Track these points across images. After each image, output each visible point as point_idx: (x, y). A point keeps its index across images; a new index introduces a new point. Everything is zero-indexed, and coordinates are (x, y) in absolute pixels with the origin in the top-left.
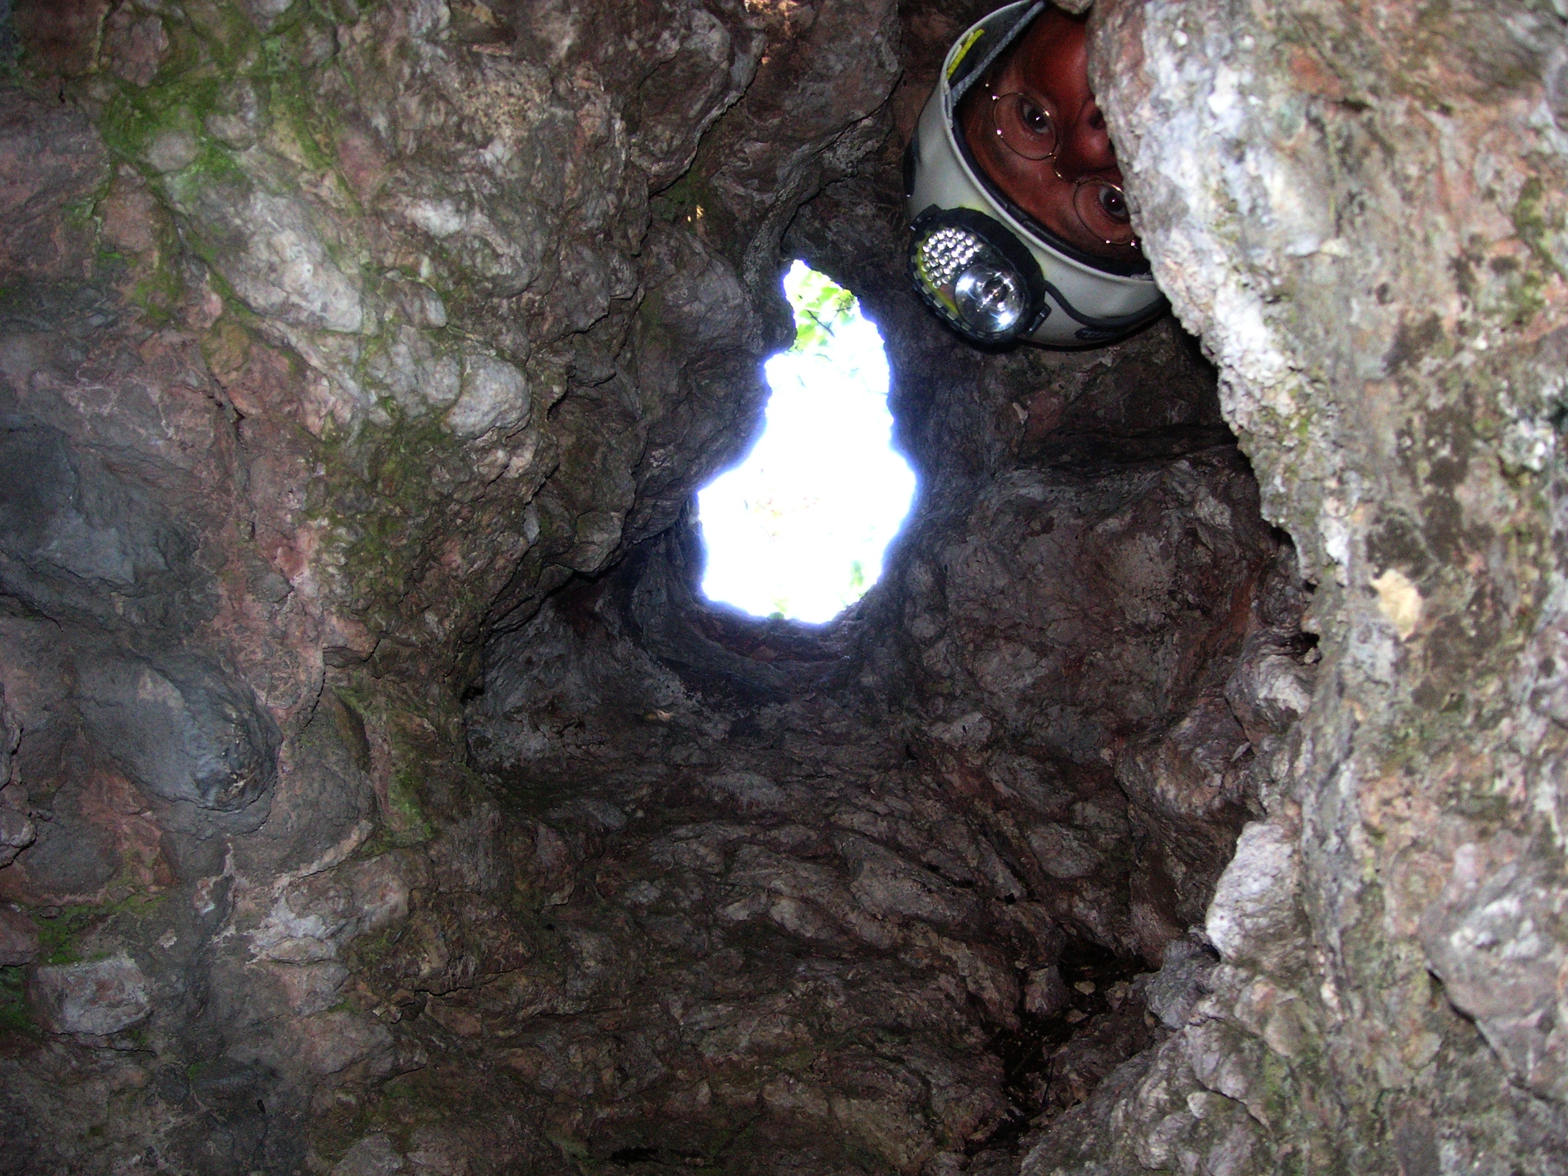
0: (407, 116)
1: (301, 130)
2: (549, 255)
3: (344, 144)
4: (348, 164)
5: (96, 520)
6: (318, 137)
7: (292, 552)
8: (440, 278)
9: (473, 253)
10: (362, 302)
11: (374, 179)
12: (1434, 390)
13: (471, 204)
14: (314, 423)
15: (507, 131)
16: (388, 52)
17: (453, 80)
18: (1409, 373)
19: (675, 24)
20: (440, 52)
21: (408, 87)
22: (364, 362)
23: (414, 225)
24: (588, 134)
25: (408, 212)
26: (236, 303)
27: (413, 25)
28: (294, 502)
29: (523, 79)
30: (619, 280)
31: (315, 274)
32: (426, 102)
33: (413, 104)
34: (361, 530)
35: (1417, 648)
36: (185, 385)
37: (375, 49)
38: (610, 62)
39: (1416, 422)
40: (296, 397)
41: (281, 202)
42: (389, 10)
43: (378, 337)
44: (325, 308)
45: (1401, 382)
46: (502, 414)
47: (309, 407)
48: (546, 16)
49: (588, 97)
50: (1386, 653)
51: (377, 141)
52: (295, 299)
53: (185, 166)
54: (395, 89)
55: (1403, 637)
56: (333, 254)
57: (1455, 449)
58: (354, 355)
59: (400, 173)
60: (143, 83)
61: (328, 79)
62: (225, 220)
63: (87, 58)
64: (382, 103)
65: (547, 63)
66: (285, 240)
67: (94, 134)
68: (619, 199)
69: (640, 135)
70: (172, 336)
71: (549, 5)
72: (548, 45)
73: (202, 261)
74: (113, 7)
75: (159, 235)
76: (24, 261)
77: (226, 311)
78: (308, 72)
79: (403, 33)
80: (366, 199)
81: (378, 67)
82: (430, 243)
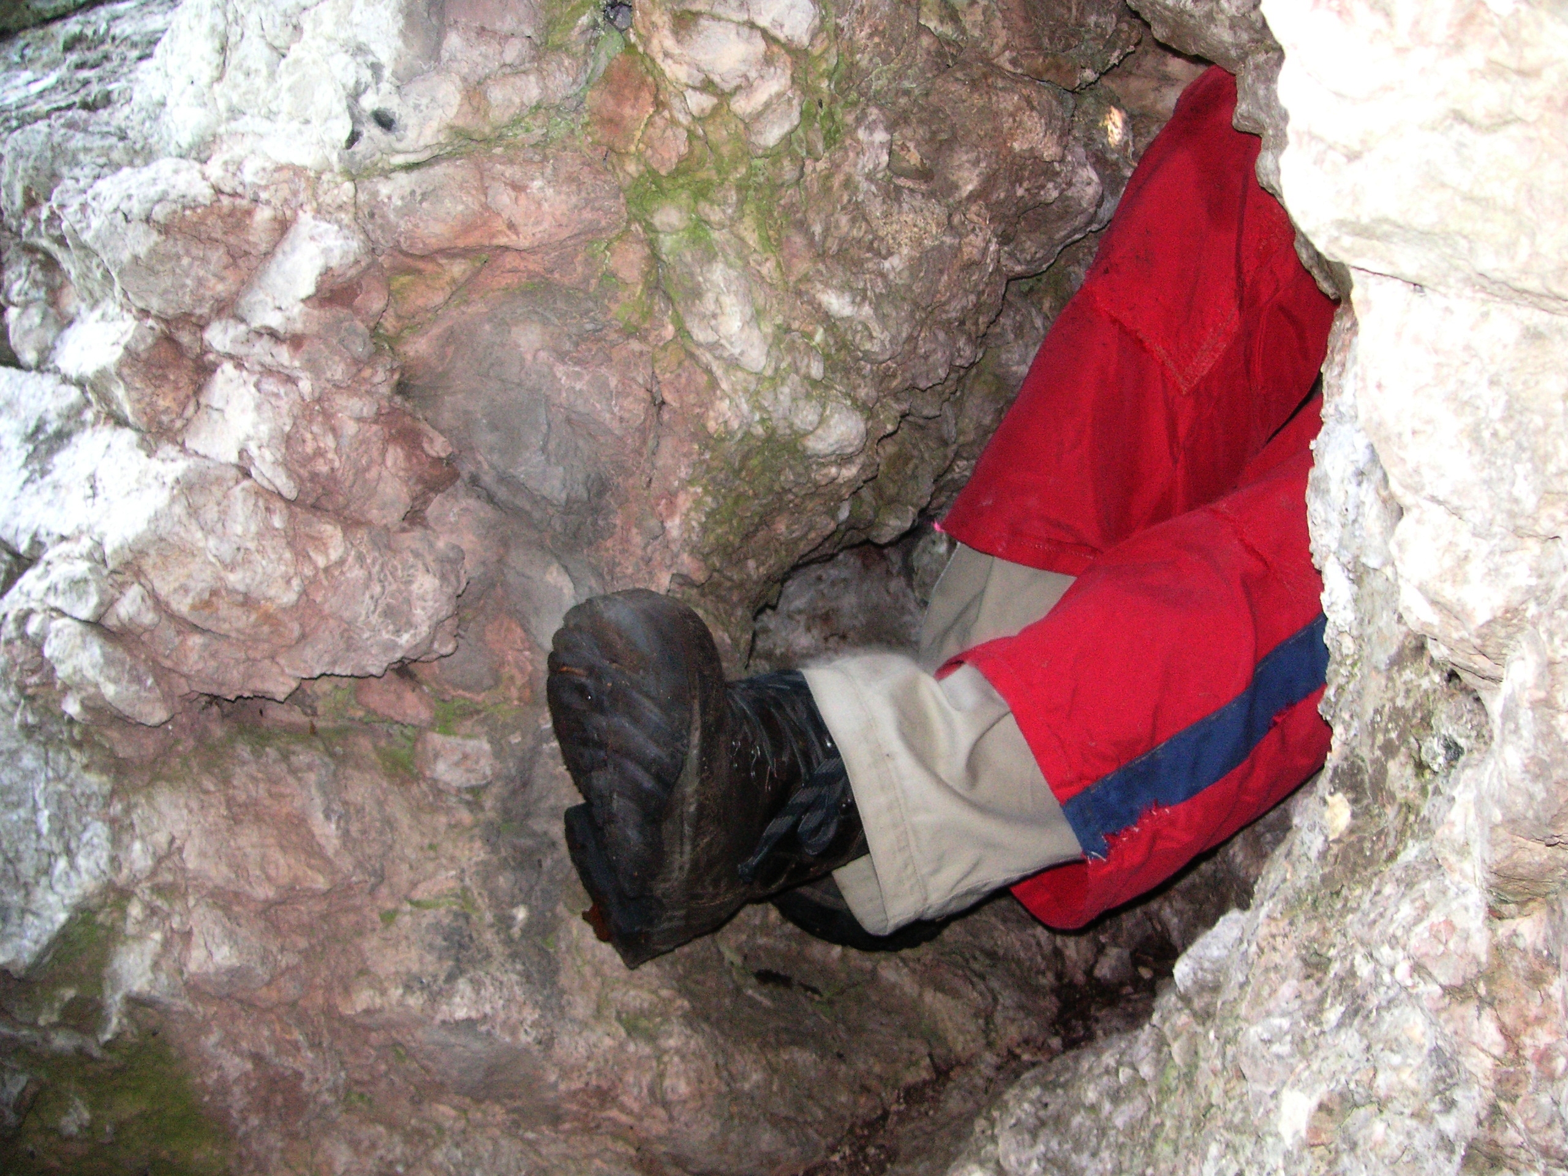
0: (837, 227)
1: (760, 225)
2: (911, 338)
3: (788, 237)
4: (786, 252)
5: (553, 459)
6: (771, 233)
7: (672, 504)
8: (828, 345)
9: (856, 332)
10: (768, 354)
11: (802, 266)
12: (1402, 694)
13: (864, 298)
14: (712, 425)
15: (905, 251)
16: (837, 181)
17: (876, 209)
18: (1395, 675)
19: (1059, 180)
20: (873, 188)
21: (843, 208)
22: (758, 393)
23: (820, 305)
24: (966, 257)
25: (818, 296)
26: (682, 331)
27: (860, 166)
28: (684, 472)
29: (927, 214)
30: (960, 356)
31: (742, 329)
32: (853, 221)
33: (844, 220)
34: (721, 500)
35: (1335, 848)
36: (634, 379)
37: (828, 177)
38: (1000, 203)
39: (1386, 709)
40: (706, 405)
41: (733, 273)
42: (846, 152)
43: (772, 379)
44: (742, 353)
45: (1390, 678)
46: (842, 448)
47: (711, 414)
48: (960, 166)
49: (974, 229)
50: (1318, 844)
51: (811, 242)
52: (723, 341)
53: (675, 231)
54: (835, 207)
55: (1331, 838)
56: (758, 315)
57: (1399, 736)
58: (752, 387)
59: (821, 266)
60: (663, 173)
61: (789, 195)
62: (692, 275)
63: (630, 141)
64: (823, 216)
65: (951, 200)
66: (728, 301)
67: (622, 200)
68: (978, 298)
69: (1012, 246)
70: (635, 345)
71: (965, 158)
72: (955, 187)
73: (669, 299)
74: (657, 112)
75: (645, 275)
76: (552, 272)
77: (675, 337)
78: (777, 187)
79: (852, 170)
80: (792, 279)
81: (827, 190)
82: (827, 319)
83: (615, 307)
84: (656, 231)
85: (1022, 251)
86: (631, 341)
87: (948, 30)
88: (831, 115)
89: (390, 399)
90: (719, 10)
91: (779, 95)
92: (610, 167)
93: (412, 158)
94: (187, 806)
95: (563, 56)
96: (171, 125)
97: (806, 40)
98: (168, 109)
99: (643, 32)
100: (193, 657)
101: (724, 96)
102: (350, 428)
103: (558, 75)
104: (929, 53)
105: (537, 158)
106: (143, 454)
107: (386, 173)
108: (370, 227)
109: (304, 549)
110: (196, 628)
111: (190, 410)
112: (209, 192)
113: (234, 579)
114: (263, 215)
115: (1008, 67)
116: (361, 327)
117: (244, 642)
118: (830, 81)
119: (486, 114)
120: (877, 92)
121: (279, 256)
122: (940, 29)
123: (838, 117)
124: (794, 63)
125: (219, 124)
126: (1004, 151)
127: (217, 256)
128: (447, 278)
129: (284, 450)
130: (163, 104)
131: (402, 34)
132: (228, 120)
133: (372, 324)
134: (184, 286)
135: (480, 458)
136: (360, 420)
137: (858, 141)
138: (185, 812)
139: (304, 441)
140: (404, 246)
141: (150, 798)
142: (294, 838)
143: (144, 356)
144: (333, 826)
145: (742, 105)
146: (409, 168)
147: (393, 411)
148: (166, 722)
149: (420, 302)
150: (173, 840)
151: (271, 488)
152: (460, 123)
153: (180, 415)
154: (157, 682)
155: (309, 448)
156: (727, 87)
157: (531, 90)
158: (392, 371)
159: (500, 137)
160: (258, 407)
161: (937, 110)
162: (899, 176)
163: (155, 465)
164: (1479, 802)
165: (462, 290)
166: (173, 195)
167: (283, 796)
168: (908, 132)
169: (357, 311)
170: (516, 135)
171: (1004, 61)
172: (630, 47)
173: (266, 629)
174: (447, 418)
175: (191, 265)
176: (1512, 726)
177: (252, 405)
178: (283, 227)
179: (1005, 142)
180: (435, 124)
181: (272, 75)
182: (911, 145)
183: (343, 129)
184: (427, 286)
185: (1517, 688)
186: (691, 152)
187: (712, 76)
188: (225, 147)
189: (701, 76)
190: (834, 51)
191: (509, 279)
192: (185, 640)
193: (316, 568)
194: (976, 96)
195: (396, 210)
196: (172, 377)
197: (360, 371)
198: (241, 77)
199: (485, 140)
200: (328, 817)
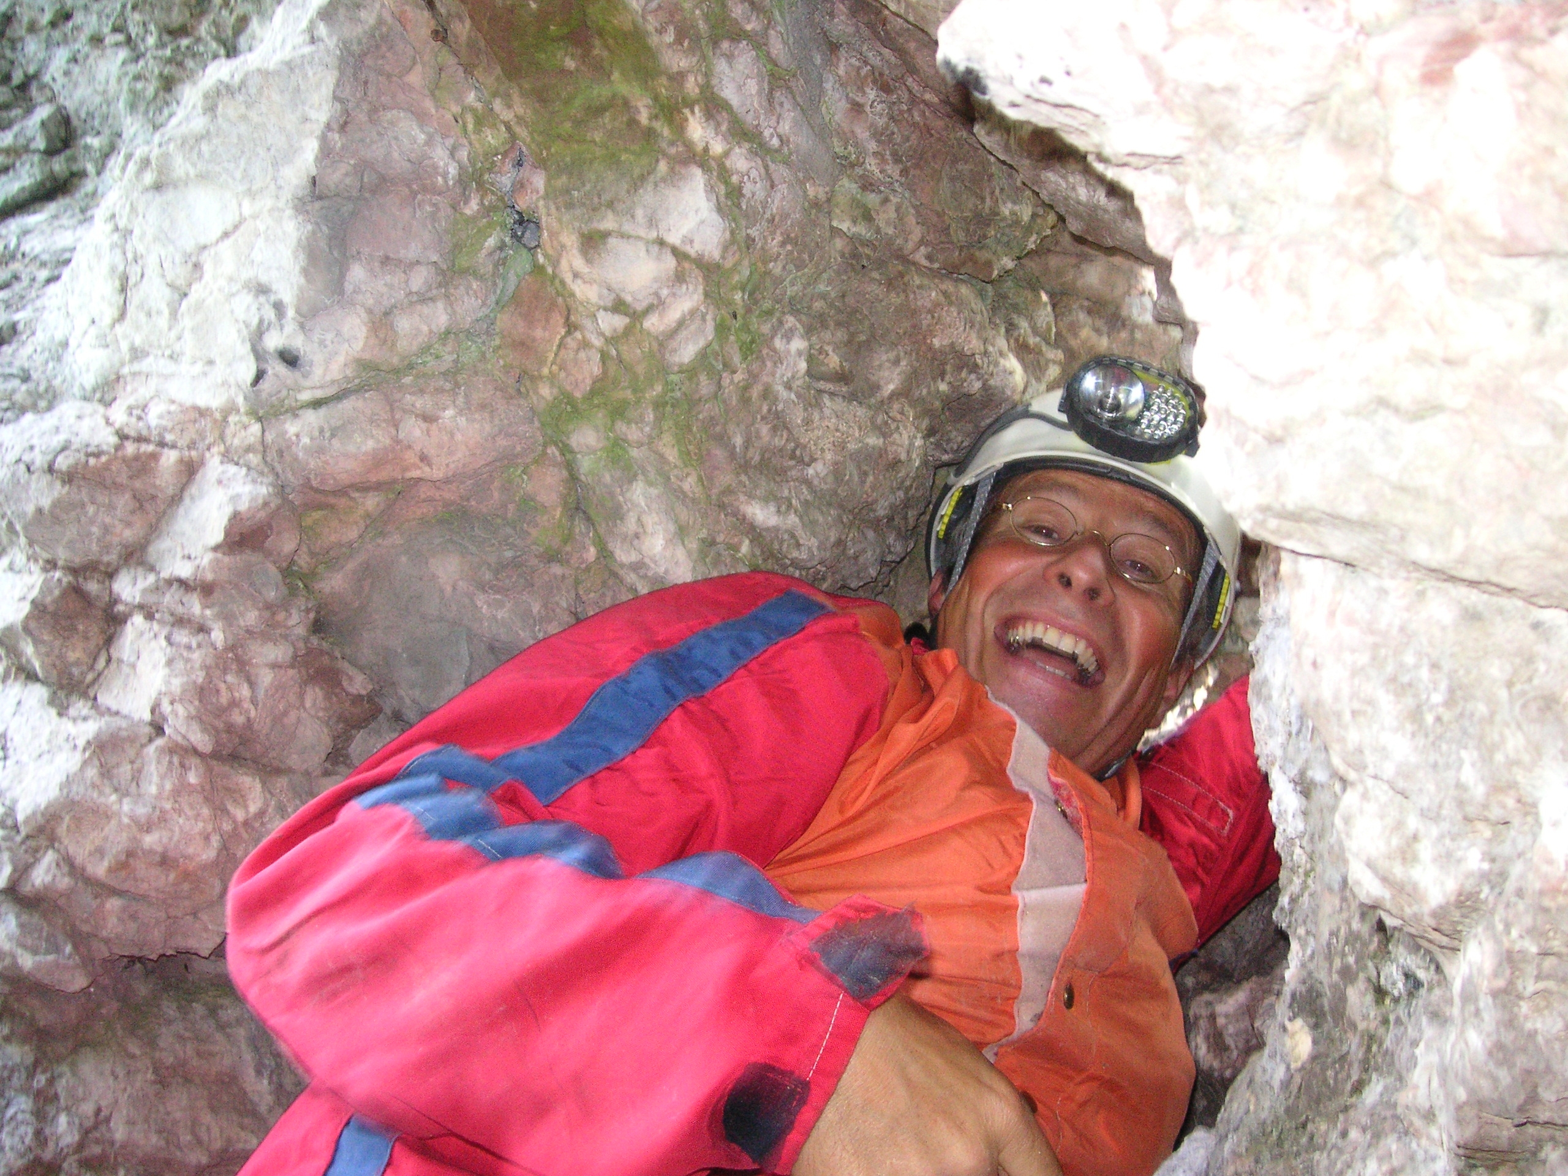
0: (758, 437)
1: (679, 441)
2: (840, 543)
3: (708, 451)
4: (707, 466)
6: (691, 448)
8: (754, 555)
9: (782, 541)
10: (694, 569)
11: (725, 478)
13: (789, 507)
15: (829, 456)
16: (755, 392)
17: (797, 416)
19: (981, 372)
20: (793, 396)
21: (763, 418)
23: (744, 516)
24: (891, 457)
25: (743, 508)
26: (604, 553)
27: (778, 375)
29: (849, 417)
31: (666, 547)
32: (774, 429)
33: (765, 430)
35: (1298, 1078)
36: (556, 604)
37: (746, 388)
38: (923, 399)
39: (1342, 931)
41: (654, 492)
42: (763, 362)
44: (666, 572)
48: (880, 366)
49: (898, 428)
51: (732, 455)
52: (647, 560)
53: (593, 451)
54: (754, 418)
55: (1293, 1067)
56: (682, 532)
57: (1357, 962)
59: (744, 478)
60: (578, 395)
61: (706, 410)
62: (612, 494)
63: (542, 362)
64: (743, 427)
65: (873, 401)
66: (650, 520)
67: (537, 424)
68: (906, 493)
69: (938, 436)
70: (557, 569)
71: (884, 357)
72: (876, 388)
73: (588, 519)
74: (569, 333)
75: (564, 498)
76: (468, 500)
77: (598, 558)
78: (693, 402)
79: (769, 379)
80: (715, 491)
81: (745, 401)
82: (752, 531)
83: (534, 532)
84: (572, 452)
85: (949, 441)
86: (553, 565)
87: (861, 229)
88: (746, 328)
89: (306, 640)
90: (627, 228)
91: (693, 313)
92: (523, 390)
93: (319, 394)
94: (113, 1073)
95: (470, 278)
96: (75, 367)
97: (716, 255)
98: (71, 349)
99: (550, 252)
100: (112, 921)
101: (636, 317)
102: (266, 678)
103: (466, 299)
104: (843, 256)
105: (448, 386)
106: (53, 712)
107: (294, 412)
108: (279, 468)
109: (222, 803)
110: (114, 892)
111: (101, 663)
112: (113, 440)
113: (150, 840)
114: (170, 458)
115: (925, 262)
116: (273, 570)
117: (164, 901)
118: (743, 290)
119: (394, 345)
120: (792, 299)
121: (187, 501)
122: (854, 230)
123: (754, 327)
124: (706, 278)
125: (123, 364)
126: (923, 348)
127: (123, 501)
128: (361, 512)
129: (197, 703)
130: (65, 344)
131: (305, 272)
132: (132, 361)
133: (285, 565)
134: (89, 534)
135: (402, 693)
136: (275, 666)
137: (775, 350)
138: (111, 1080)
139: (218, 691)
140: (314, 483)
141: (73, 1066)
142: (225, 1098)
143: (51, 608)
144: (265, 1082)
145: (653, 323)
146: (317, 404)
147: (310, 651)
148: (89, 987)
149: (333, 538)
150: (98, 1111)
151: (185, 743)
152: (367, 356)
153: (92, 668)
154: (76, 947)
155: (224, 700)
156: (640, 307)
157: (439, 316)
158: (308, 611)
159: (411, 366)
160: (170, 662)
161: (855, 311)
162: (819, 379)
163: (67, 726)
164: (1444, 1072)
165: (377, 524)
166: (77, 443)
167: (211, 1054)
168: (827, 335)
169: (268, 554)
170: (424, 363)
171: (920, 257)
172: (538, 269)
173: (186, 886)
174: (366, 654)
175: (96, 513)
176: (1472, 1008)
177: (163, 661)
178: (190, 470)
179: (925, 338)
180: (341, 359)
181: (174, 314)
182: (829, 349)
183: (247, 370)
184: (340, 520)
185: (1475, 972)
186: (605, 372)
187: (623, 295)
188: (129, 388)
189: (613, 296)
190: (746, 262)
191: (426, 509)
192: (102, 905)
193: (235, 822)
194: (893, 295)
195: (306, 449)
196: (81, 627)
197: (274, 614)
198: (142, 317)
199: (396, 371)
200: (259, 1073)
